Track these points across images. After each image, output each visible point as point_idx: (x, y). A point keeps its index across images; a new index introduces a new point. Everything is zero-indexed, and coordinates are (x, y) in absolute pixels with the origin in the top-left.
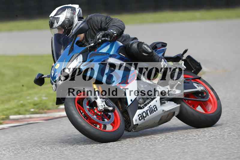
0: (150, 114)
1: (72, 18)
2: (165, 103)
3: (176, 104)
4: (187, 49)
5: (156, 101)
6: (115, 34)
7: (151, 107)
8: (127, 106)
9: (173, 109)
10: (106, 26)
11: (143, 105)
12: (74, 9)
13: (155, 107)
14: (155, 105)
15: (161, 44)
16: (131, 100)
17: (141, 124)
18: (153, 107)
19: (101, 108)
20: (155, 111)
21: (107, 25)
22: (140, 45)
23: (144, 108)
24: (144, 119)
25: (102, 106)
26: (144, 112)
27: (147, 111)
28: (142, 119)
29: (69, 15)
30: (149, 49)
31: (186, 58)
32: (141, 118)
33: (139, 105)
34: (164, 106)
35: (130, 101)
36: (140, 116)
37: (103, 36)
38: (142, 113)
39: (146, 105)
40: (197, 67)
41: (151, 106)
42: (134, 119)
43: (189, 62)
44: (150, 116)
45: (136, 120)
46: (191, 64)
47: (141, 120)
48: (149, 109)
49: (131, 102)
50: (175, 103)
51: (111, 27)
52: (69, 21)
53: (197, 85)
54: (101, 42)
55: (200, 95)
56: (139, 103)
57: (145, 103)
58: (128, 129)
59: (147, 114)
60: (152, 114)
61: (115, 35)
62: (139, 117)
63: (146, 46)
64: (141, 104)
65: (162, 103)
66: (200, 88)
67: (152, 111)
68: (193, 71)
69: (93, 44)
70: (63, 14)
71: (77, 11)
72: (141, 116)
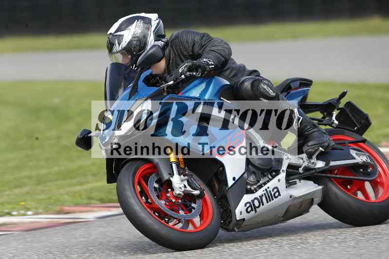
0: (267, 202)
1: (145, 37)
2: (296, 184)
3: (317, 185)
4: (346, 91)
5: (279, 180)
6: (212, 65)
7: (268, 190)
8: (227, 188)
9: (309, 193)
10: (200, 52)
11: (255, 186)
12: (148, 21)
13: (276, 190)
14: (276, 188)
15: (299, 82)
16: (234, 179)
17: (249, 219)
18: (273, 191)
19: (178, 192)
20: (276, 197)
21: (202, 49)
22: (256, 84)
23: (256, 192)
24: (256, 211)
25: (180, 188)
26: (256, 198)
27: (261, 197)
28: (252, 210)
29: (140, 32)
30: (272, 91)
31: (345, 105)
32: (249, 209)
33: (249, 187)
34: (293, 188)
35: (232, 179)
36: (248, 205)
37: (190, 69)
38: (253, 201)
39: (260, 187)
40: (363, 121)
41: (268, 188)
42: (237, 211)
43: (349, 113)
44: (266, 205)
45: (241, 213)
46: (353, 115)
47: (250, 211)
48: (265, 194)
49: (234, 182)
50: (315, 183)
51: (207, 52)
52: (139, 40)
53: (356, 154)
54: (185, 78)
55: (361, 170)
56: (247, 184)
57: (259, 184)
58: (227, 227)
59: (261, 202)
60: (270, 203)
61: (210, 67)
62: (246, 207)
63: (265, 87)
64: (252, 185)
65: (289, 183)
66: (360, 158)
67: (270, 197)
68: (355, 128)
69: (171, 83)
70: (130, 29)
71: (154, 24)
72: (251, 206)
